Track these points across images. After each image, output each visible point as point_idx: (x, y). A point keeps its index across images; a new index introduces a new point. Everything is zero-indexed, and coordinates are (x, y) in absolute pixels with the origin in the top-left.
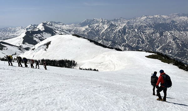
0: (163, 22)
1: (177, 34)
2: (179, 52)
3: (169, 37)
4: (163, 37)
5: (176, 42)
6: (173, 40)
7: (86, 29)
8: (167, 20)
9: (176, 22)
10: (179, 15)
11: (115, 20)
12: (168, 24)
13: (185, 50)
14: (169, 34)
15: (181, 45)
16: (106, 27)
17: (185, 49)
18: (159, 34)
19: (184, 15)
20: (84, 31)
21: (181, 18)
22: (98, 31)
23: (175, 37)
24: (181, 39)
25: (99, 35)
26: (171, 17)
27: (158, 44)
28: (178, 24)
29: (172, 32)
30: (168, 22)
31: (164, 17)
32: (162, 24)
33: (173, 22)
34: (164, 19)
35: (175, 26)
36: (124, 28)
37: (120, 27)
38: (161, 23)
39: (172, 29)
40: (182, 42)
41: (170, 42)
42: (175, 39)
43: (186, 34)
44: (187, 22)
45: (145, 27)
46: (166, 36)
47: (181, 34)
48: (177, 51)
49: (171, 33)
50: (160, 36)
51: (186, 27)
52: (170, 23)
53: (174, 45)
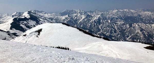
0: (131, 15)
1: (143, 26)
2: (146, 42)
3: (137, 28)
4: (132, 28)
5: (143, 33)
6: (140, 31)
7: (66, 18)
8: (135, 13)
9: (142, 16)
10: (144, 11)
11: (91, 12)
12: (135, 17)
14: (137, 25)
15: (147, 36)
16: (83, 17)
17: (151, 39)
18: (129, 25)
19: (148, 10)
20: (64, 20)
21: (146, 12)
22: (76, 20)
23: (142, 28)
24: (147, 31)
25: (77, 23)
26: (137, 11)
27: (128, 34)
28: (144, 18)
29: (140, 24)
30: (135, 15)
31: (132, 11)
32: (131, 17)
33: (140, 15)
34: (132, 13)
35: (142, 20)
36: (99, 19)
37: (96, 18)
38: (129, 16)
39: (139, 21)
40: (148, 33)
41: (138, 33)
42: (142, 30)
43: (151, 26)
44: (151, 17)
45: (117, 19)
46: (134, 27)
47: (147, 26)
48: (144, 41)
49: (138, 25)
50: (130, 28)
51: (150, 20)
52: (137, 17)
53: (141, 35)
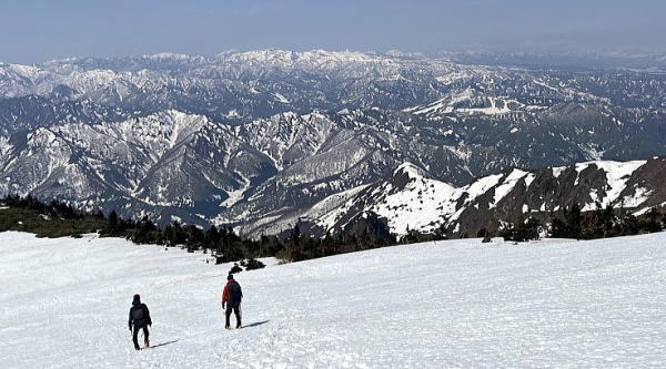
0: (23, 91)
1: (83, 134)
2: (101, 204)
3: (55, 149)
4: (30, 153)
5: (84, 168)
6: (70, 162)
8: (39, 81)
9: (75, 92)
10: (84, 66)
12: (43, 99)
13: (123, 193)
14: (52, 137)
15: (102, 177)
17: (120, 187)
18: (9, 143)
19: (101, 65)
21: (92, 74)
23: (78, 147)
24: (101, 153)
26: (53, 71)
27: (10, 186)
28: (85, 97)
29: (65, 129)
30: (43, 90)
31: (26, 70)
32: (18, 100)
33: (64, 90)
34: (25, 81)
35: (75, 108)
38: (10, 95)
39: (63, 117)
40: (107, 162)
41: (60, 171)
42: (80, 155)
43: (117, 132)
44: (114, 91)
46: (38, 149)
47: (99, 136)
48: (91, 202)
49: (59, 135)
50: (16, 153)
51: (112, 108)
52: (53, 96)
53: (77, 179)
